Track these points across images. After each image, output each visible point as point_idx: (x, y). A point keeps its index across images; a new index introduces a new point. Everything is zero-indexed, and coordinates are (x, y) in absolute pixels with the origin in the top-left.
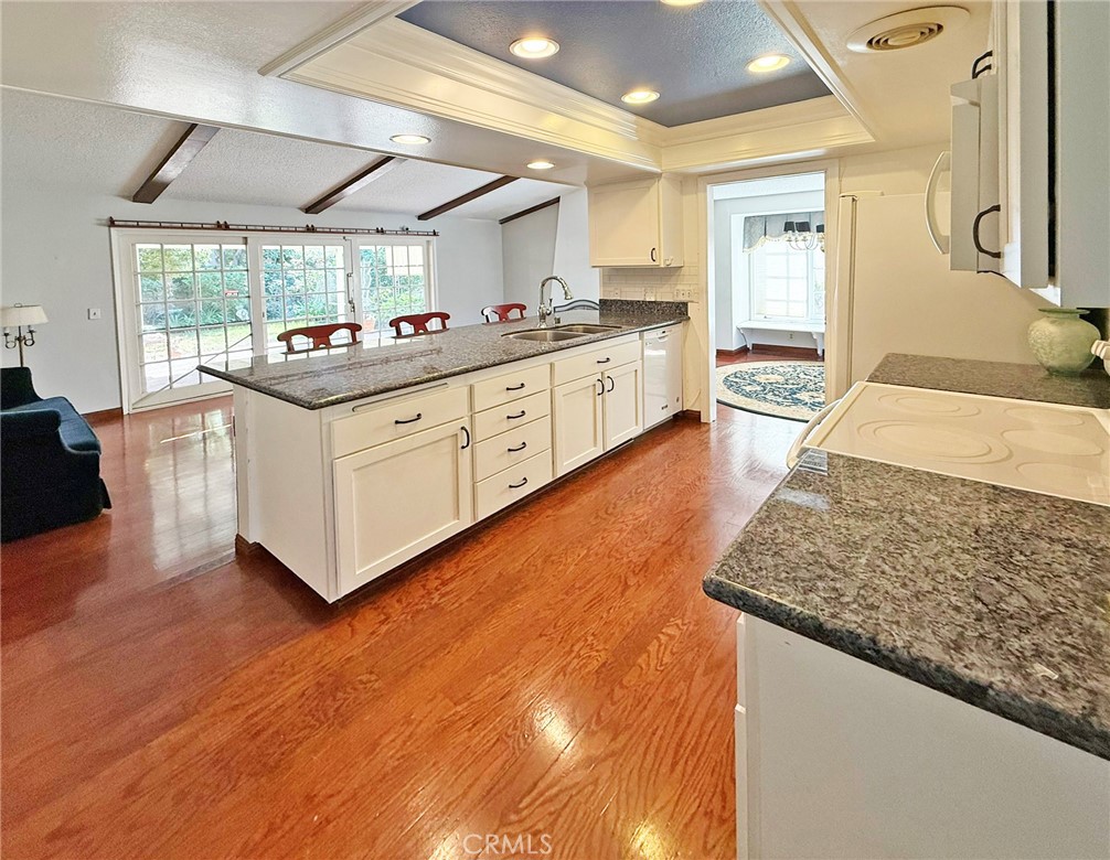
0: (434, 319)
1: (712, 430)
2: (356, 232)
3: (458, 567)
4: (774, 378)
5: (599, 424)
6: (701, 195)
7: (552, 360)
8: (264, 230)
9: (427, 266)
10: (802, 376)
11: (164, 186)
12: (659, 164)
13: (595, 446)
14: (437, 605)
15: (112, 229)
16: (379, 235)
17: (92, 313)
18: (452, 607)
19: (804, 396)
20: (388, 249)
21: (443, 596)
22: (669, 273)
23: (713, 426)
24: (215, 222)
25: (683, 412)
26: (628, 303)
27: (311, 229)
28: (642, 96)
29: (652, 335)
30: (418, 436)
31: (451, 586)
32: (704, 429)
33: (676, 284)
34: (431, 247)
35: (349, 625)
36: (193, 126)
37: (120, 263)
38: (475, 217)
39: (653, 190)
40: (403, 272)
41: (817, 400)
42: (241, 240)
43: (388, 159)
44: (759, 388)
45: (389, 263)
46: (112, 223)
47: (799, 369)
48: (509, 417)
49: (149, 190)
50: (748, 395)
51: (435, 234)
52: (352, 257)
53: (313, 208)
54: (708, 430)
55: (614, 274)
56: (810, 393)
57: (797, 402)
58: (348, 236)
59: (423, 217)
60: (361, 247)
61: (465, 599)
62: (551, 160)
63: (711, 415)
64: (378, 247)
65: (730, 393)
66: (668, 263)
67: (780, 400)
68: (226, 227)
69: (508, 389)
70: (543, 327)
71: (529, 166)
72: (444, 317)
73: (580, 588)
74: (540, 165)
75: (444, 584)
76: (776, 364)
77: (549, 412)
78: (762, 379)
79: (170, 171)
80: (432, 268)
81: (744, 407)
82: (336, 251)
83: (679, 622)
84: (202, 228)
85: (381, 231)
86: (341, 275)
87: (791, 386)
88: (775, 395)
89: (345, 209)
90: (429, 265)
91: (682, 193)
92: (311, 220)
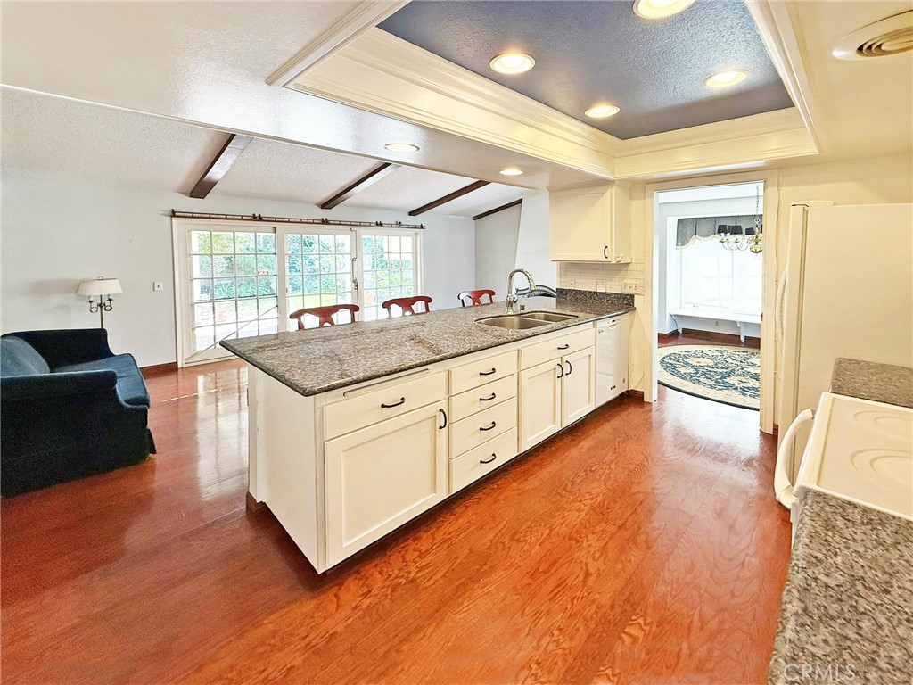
0: (419, 302)
1: (654, 410)
2: (360, 224)
3: (434, 539)
4: (704, 361)
5: (559, 403)
6: (648, 200)
7: (519, 347)
8: (289, 222)
9: (415, 253)
10: (729, 360)
11: (213, 184)
12: (613, 172)
13: (554, 422)
14: (413, 581)
15: (173, 218)
16: (378, 228)
17: (156, 286)
18: (428, 584)
19: (733, 380)
20: (386, 238)
21: (421, 569)
22: (620, 268)
23: (655, 405)
24: (251, 214)
25: (628, 391)
26: (581, 292)
27: (325, 222)
28: (603, 111)
29: (604, 324)
30: (401, 418)
31: (428, 559)
32: (646, 408)
33: (624, 278)
34: (418, 238)
35: (336, 596)
36: (233, 136)
37: (179, 247)
38: (454, 214)
39: (607, 194)
40: (397, 257)
41: (746, 385)
42: (271, 230)
43: (386, 165)
44: (692, 371)
45: (386, 250)
46: (173, 214)
47: (725, 354)
48: (481, 399)
49: (201, 188)
50: (683, 377)
51: (422, 227)
52: (356, 244)
53: (328, 204)
54: (650, 410)
55: (570, 267)
56: (739, 378)
57: (728, 386)
58: (354, 228)
59: (413, 213)
60: (363, 237)
61: (439, 575)
62: (520, 167)
63: (652, 395)
64: (377, 237)
65: (667, 374)
66: (618, 260)
67: (713, 383)
68: (260, 219)
69: (481, 374)
70: (510, 313)
71: (502, 172)
72: (427, 300)
73: (544, 572)
74: (512, 172)
75: (421, 556)
76: (705, 348)
77: (516, 394)
78: (693, 361)
79: (216, 173)
80: (419, 255)
81: (681, 388)
82: (344, 239)
83: (641, 621)
84: (242, 219)
85: (379, 224)
86: (348, 259)
87: (721, 370)
88: (706, 377)
89: (352, 206)
90: (416, 254)
91: (631, 199)
92: (326, 214)
